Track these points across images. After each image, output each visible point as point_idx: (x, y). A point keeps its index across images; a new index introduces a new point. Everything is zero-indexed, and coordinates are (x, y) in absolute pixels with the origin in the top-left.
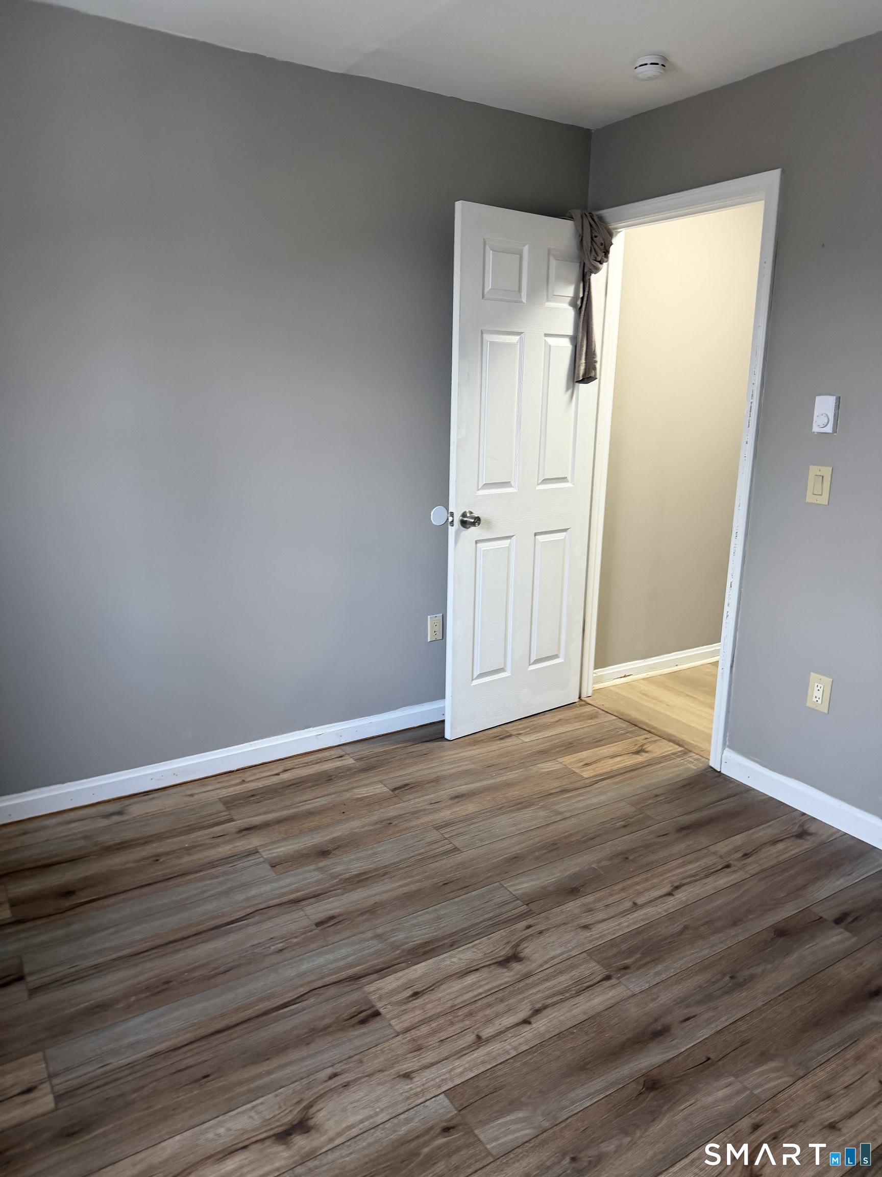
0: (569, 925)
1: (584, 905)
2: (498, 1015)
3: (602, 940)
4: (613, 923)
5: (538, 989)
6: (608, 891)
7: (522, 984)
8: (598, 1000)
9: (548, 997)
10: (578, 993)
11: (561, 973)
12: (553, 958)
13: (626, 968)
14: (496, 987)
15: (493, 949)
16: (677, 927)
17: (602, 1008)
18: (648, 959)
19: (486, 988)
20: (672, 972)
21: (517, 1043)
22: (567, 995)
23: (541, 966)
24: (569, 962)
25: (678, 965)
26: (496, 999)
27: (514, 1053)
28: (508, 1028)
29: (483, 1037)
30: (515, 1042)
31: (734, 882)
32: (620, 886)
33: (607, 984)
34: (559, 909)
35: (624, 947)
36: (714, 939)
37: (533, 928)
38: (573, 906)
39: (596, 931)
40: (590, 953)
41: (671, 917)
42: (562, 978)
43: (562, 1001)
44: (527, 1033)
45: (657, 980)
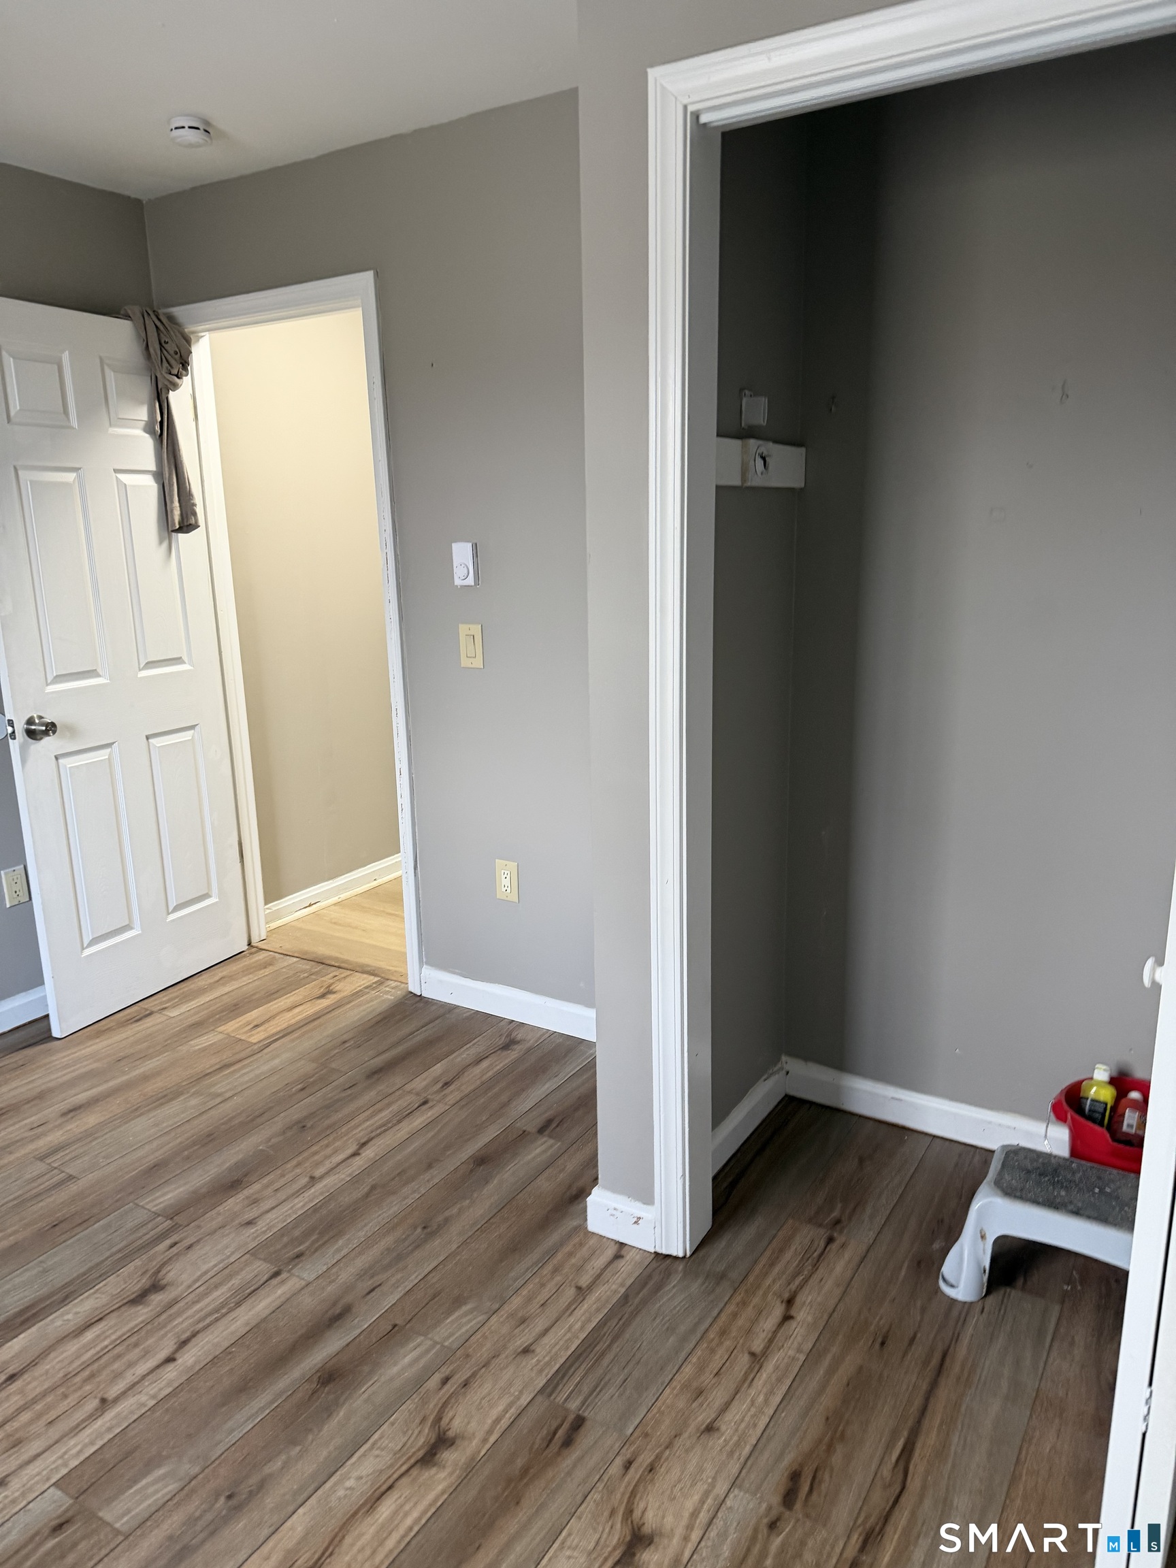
0: (228, 1227)
1: (247, 1198)
2: (131, 1365)
3: (270, 1232)
4: (285, 1208)
5: (185, 1316)
6: (279, 1172)
7: (164, 1317)
8: (262, 1306)
9: (199, 1321)
10: (238, 1304)
11: (216, 1287)
12: (206, 1273)
13: (299, 1256)
14: (128, 1331)
15: (123, 1287)
16: (365, 1189)
17: (267, 1312)
18: (326, 1238)
19: (114, 1337)
20: (356, 1242)
21: (156, 1389)
22: (224, 1311)
23: (189, 1287)
24: (227, 1271)
25: (362, 1234)
26: (128, 1346)
27: (153, 1402)
28: (145, 1375)
29: (110, 1398)
30: (153, 1390)
31: (430, 1120)
32: (294, 1162)
33: (275, 1281)
34: (214, 1212)
35: (297, 1233)
36: (406, 1190)
37: (178, 1245)
38: (233, 1203)
39: (261, 1225)
40: (253, 1253)
41: (356, 1180)
42: (216, 1294)
43: (217, 1320)
44: (171, 1374)
45: (338, 1257)
